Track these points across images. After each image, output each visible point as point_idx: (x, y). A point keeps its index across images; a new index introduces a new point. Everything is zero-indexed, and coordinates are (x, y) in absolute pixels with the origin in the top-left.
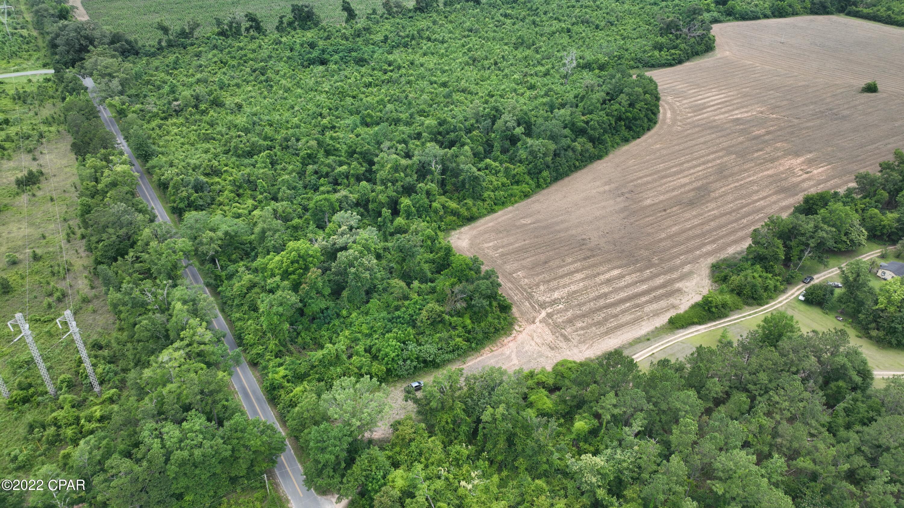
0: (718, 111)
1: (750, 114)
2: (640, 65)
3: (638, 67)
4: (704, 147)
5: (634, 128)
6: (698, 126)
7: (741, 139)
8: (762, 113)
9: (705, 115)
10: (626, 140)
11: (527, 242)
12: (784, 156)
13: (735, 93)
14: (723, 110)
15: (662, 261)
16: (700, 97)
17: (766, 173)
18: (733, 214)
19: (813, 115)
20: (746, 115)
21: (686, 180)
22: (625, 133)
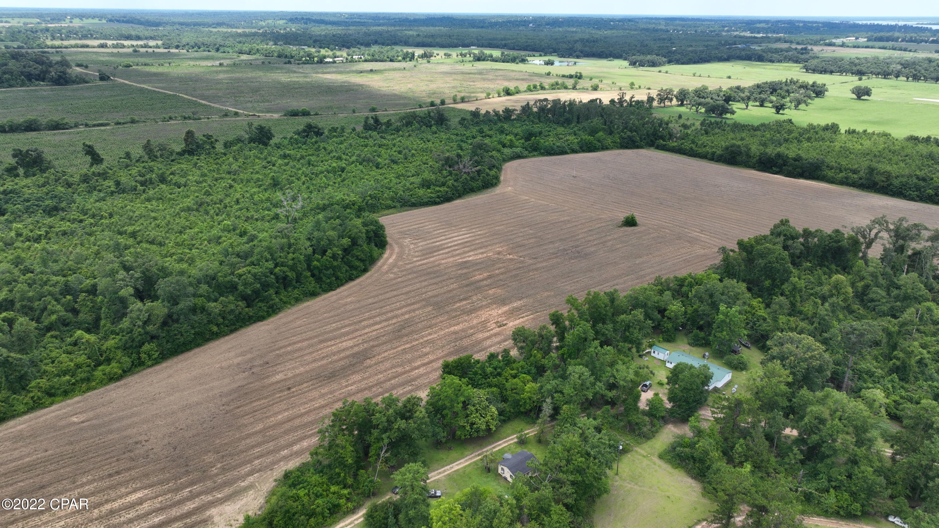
0: (449, 255)
1: (485, 255)
2: (398, 205)
3: (395, 207)
4: (404, 297)
5: (324, 278)
6: (415, 273)
7: (455, 286)
8: (499, 253)
9: (432, 259)
10: (313, 294)
11: (50, 452)
12: (487, 306)
13: (486, 231)
14: (458, 252)
15: (224, 470)
16: (443, 238)
17: (452, 329)
18: (374, 389)
19: (554, 254)
20: (481, 256)
21: (350, 343)
22: (312, 284)
